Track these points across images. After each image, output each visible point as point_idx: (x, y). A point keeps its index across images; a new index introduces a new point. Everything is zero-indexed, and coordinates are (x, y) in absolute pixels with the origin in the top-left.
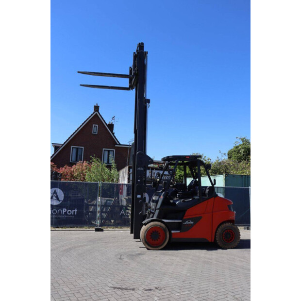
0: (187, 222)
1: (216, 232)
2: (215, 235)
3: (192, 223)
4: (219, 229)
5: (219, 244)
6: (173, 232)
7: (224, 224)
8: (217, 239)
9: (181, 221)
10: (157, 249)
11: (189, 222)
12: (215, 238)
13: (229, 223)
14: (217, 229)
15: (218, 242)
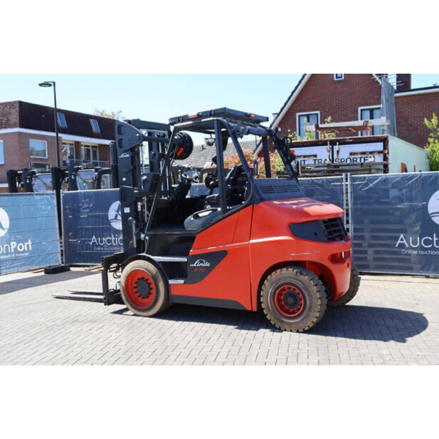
0: (196, 264)
1: (260, 289)
2: (259, 296)
3: (207, 264)
4: (266, 282)
5: (268, 317)
6: (171, 282)
7: (278, 271)
8: (263, 306)
9: (185, 260)
10: (145, 314)
11: (201, 262)
12: (259, 303)
13: (290, 269)
14: (262, 283)
15: (265, 312)
